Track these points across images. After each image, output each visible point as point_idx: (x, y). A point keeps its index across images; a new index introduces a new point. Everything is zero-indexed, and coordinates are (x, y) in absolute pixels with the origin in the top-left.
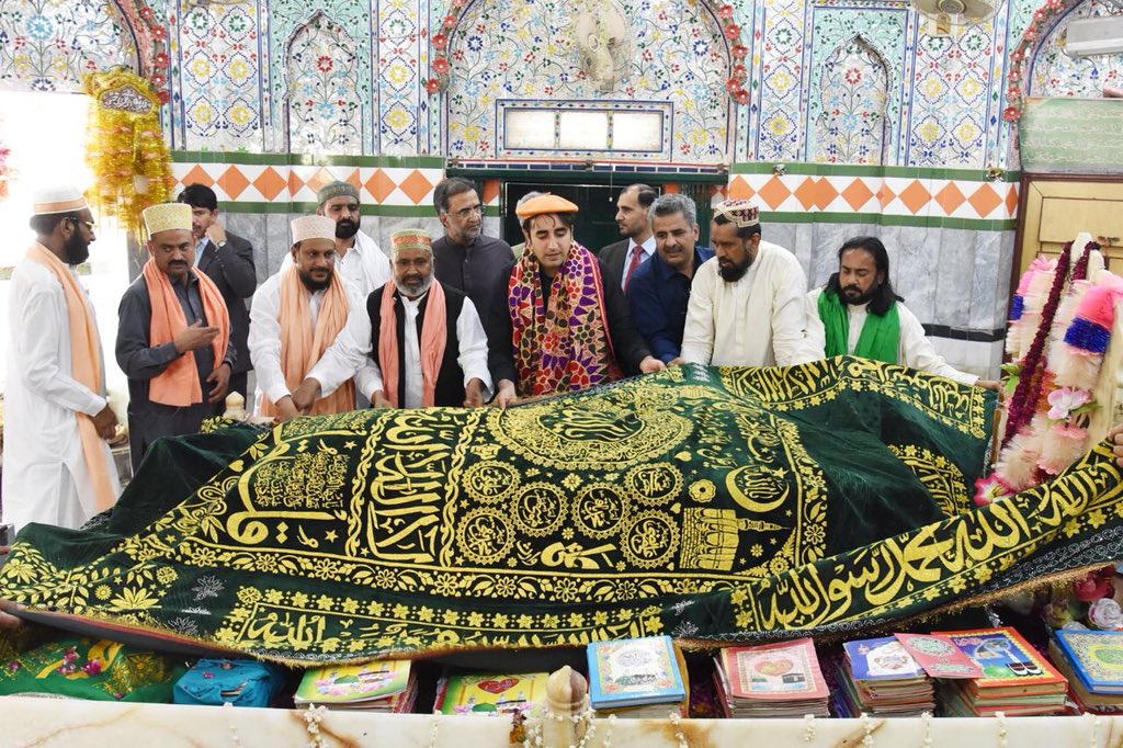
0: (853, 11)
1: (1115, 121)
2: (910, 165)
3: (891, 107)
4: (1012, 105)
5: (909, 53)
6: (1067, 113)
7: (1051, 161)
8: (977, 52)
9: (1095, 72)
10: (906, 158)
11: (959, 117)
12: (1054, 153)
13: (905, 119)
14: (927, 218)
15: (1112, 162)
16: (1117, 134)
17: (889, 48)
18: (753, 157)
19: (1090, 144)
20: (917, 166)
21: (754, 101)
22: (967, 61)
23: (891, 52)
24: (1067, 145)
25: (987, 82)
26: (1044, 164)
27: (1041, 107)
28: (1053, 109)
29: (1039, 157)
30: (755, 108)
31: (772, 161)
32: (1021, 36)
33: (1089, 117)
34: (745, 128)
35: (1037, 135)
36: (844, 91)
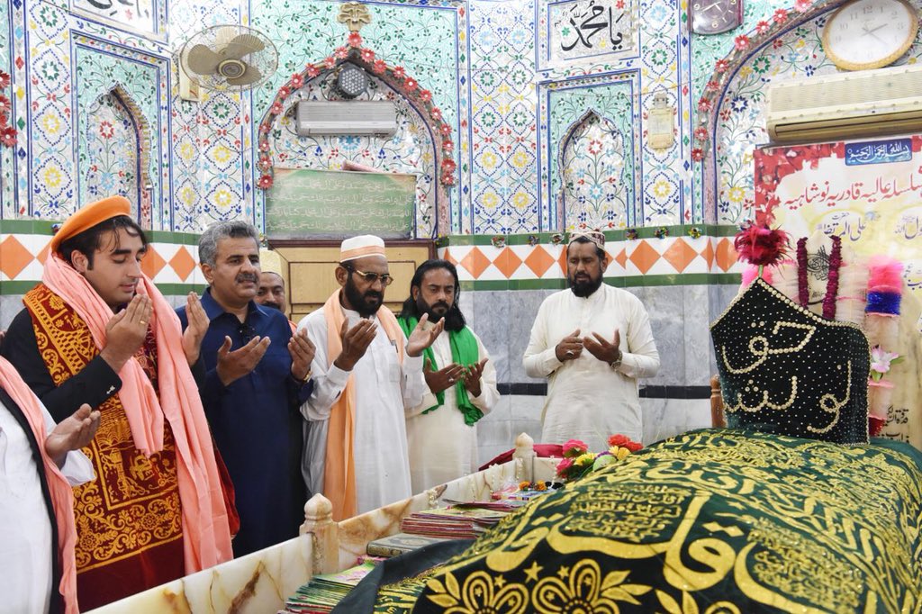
0: (111, 58)
1: (358, 191)
2: (176, 230)
3: (152, 168)
4: (265, 174)
5: (164, 113)
6: (315, 184)
7: (293, 229)
8: (226, 121)
9: (319, 149)
10: (172, 222)
11: (213, 184)
12: (298, 220)
13: (166, 180)
14: (194, 285)
15: (349, 229)
16: (357, 203)
17: (145, 104)
18: (26, 213)
19: (332, 213)
20: (181, 231)
21: (22, 143)
22: (216, 128)
23: (148, 109)
24: (311, 213)
25: (240, 150)
26: (285, 231)
27: (289, 177)
28: (301, 180)
29: (282, 225)
30: (22, 154)
31: (48, 218)
32: (265, 110)
33: (335, 188)
34: (11, 177)
35: (282, 203)
36: (101, 146)
